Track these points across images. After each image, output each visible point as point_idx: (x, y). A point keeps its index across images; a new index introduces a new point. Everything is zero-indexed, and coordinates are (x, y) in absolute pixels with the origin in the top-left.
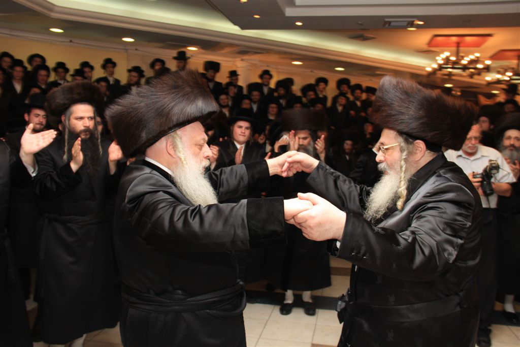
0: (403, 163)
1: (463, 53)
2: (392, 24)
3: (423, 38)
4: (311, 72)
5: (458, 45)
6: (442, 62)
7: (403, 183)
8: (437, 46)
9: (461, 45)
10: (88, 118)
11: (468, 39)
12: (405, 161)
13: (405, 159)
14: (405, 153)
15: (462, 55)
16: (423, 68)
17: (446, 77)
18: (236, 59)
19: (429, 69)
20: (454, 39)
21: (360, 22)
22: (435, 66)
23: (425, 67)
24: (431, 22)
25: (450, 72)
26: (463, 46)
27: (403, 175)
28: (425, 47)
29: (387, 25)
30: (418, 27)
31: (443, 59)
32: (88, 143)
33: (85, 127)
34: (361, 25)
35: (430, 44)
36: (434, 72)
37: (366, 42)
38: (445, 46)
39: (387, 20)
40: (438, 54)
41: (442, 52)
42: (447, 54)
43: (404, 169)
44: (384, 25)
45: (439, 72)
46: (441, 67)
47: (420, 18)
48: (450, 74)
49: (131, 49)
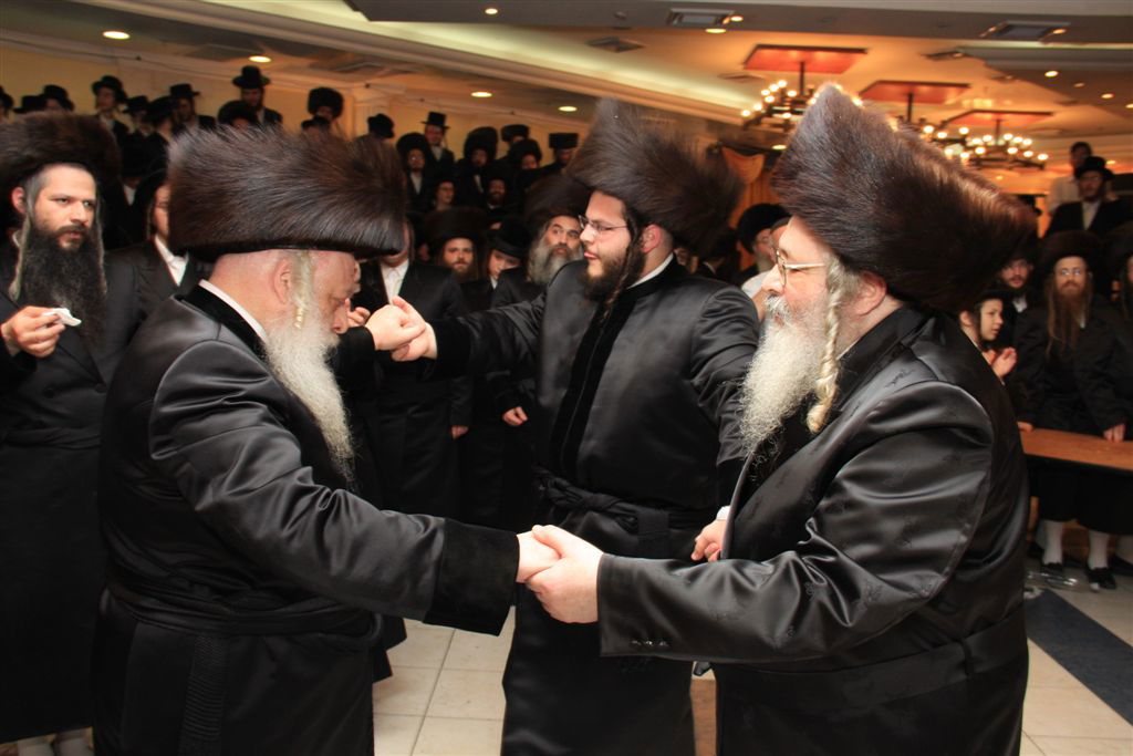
0: (831, 316)
1: (812, 82)
2: (686, 19)
3: (734, 51)
4: (513, 113)
5: (802, 67)
6: (770, 100)
7: (828, 366)
8: (760, 67)
9: (807, 67)
10: (84, 202)
11: (820, 55)
12: (836, 313)
13: (836, 307)
14: (836, 296)
15: (811, 86)
16: (735, 112)
17: (780, 130)
18: (355, 85)
19: (746, 113)
20: (794, 54)
21: (620, 14)
22: (758, 107)
23: (739, 110)
24: (756, 20)
25: (787, 121)
26: (811, 71)
27: (829, 346)
28: (739, 69)
29: (675, 22)
30: (732, 27)
31: (774, 94)
32: (77, 260)
33: (74, 221)
34: (623, 18)
35: (748, 62)
36: (757, 119)
37: (622, 55)
38: (777, 66)
39: (675, 10)
40: (765, 83)
41: (774, 80)
42: (782, 84)
43: (833, 332)
44: (669, 21)
45: (766, 120)
46: (770, 111)
47: (738, 9)
48: (787, 125)
49: (123, 57)
